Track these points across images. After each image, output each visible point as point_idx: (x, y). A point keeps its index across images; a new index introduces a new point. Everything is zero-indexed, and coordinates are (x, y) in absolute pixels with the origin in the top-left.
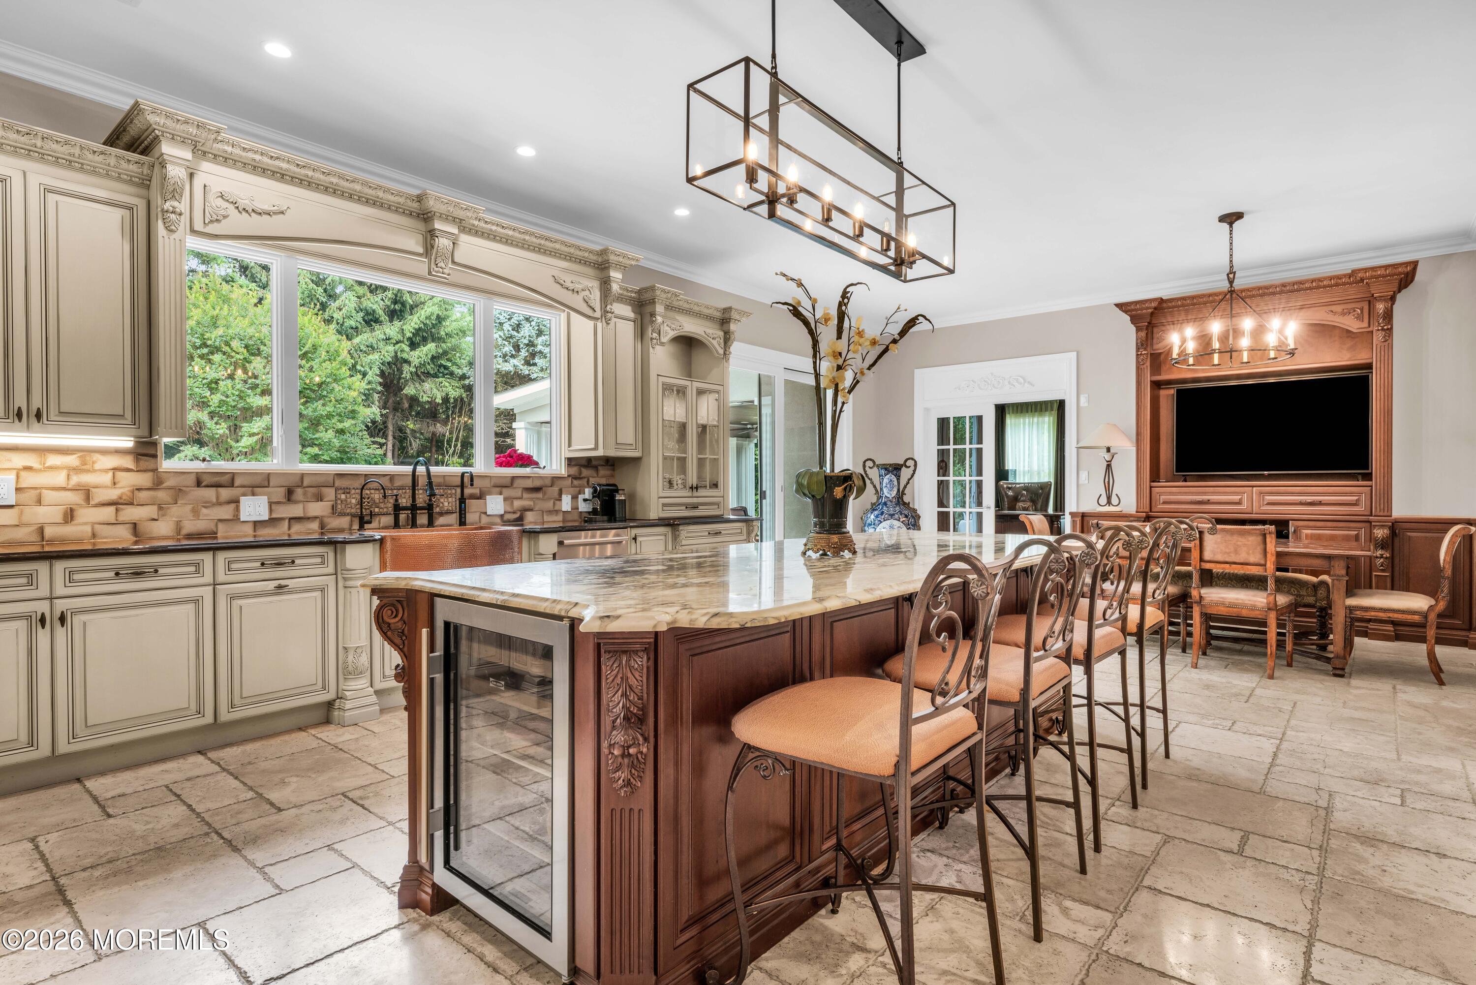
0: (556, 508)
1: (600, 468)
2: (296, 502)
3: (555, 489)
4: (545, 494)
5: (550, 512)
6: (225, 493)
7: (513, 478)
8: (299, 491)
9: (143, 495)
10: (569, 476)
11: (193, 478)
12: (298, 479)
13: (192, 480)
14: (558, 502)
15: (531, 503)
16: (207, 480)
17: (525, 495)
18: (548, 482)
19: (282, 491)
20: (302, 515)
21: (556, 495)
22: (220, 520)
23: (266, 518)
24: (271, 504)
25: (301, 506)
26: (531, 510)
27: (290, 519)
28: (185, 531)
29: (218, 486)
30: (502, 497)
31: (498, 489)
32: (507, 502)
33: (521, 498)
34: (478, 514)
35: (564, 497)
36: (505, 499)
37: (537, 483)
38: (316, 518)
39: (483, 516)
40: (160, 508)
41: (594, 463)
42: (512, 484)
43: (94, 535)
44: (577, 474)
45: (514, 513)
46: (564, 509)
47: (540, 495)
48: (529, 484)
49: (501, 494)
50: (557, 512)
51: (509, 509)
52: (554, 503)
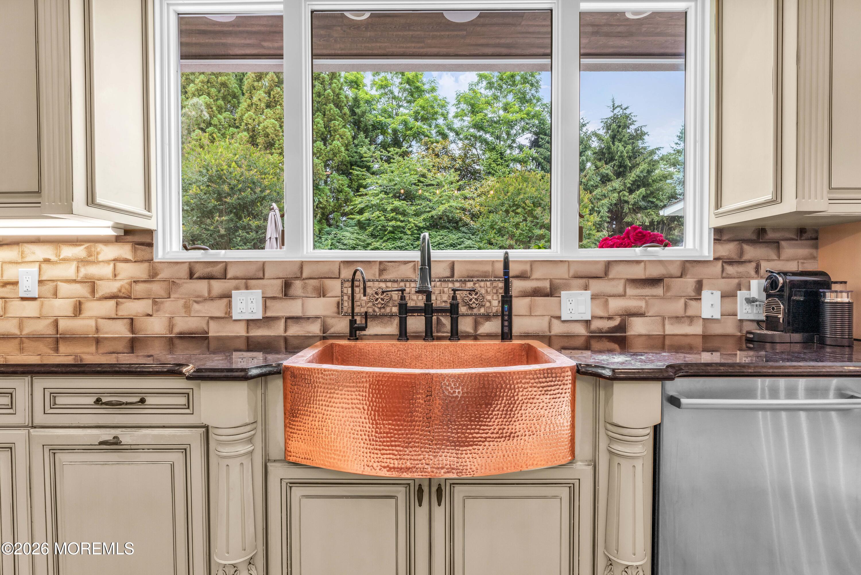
0: (690, 313)
1: (783, 243)
2: (294, 298)
3: (689, 282)
4: (668, 288)
5: (677, 319)
6: (218, 286)
7: (609, 265)
8: (298, 284)
9: (140, 288)
10: (716, 259)
11: (186, 268)
12: (296, 268)
13: (184, 271)
14: (693, 303)
15: (642, 304)
16: (199, 271)
17: (631, 291)
18: (675, 270)
19: (279, 283)
20: (299, 314)
21: (690, 291)
22: (212, 318)
23: (259, 315)
24: (265, 299)
25: (299, 302)
26: (641, 315)
27: (287, 318)
28: (177, 330)
29: (210, 277)
30: (586, 294)
31: (582, 281)
32: (597, 302)
33: (623, 295)
34: (547, 319)
35: (705, 294)
36: (594, 297)
37: (654, 272)
38: (317, 318)
39: (555, 322)
40: (155, 303)
41: (771, 235)
42: (606, 273)
43: (97, 330)
44: (735, 256)
45: (610, 318)
46: (706, 315)
47: (659, 291)
48: (639, 273)
49: (586, 288)
50: (691, 319)
51: (600, 313)
52: (686, 305)
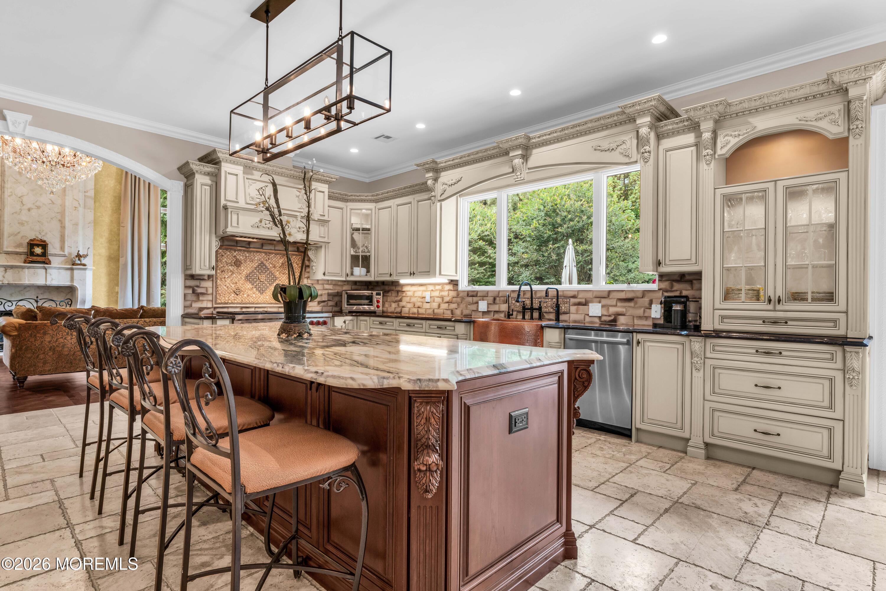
0: (646, 315)
1: (695, 282)
2: (496, 304)
3: (646, 300)
4: (636, 303)
5: (640, 317)
6: (475, 299)
7: (610, 292)
8: (498, 299)
9: (454, 299)
10: (659, 289)
11: (466, 293)
12: (497, 293)
13: (466, 294)
14: (648, 310)
15: (624, 310)
16: (470, 294)
17: (619, 304)
18: (640, 295)
19: (492, 298)
20: (498, 310)
21: (647, 304)
22: (473, 310)
23: (486, 310)
24: (488, 304)
25: (498, 305)
26: (624, 315)
27: (494, 311)
28: (463, 314)
29: (473, 296)
30: (600, 305)
31: (598, 299)
32: (604, 308)
33: (616, 306)
34: (583, 315)
35: (653, 306)
36: (603, 306)
37: (630, 296)
38: (503, 311)
39: (587, 316)
40: (458, 305)
41: (687, 278)
42: (608, 296)
43: (443, 314)
44: (668, 288)
45: (610, 316)
46: (653, 316)
47: (632, 304)
48: (623, 296)
49: (600, 302)
50: (647, 318)
51: (605, 313)
52: (644, 311)
